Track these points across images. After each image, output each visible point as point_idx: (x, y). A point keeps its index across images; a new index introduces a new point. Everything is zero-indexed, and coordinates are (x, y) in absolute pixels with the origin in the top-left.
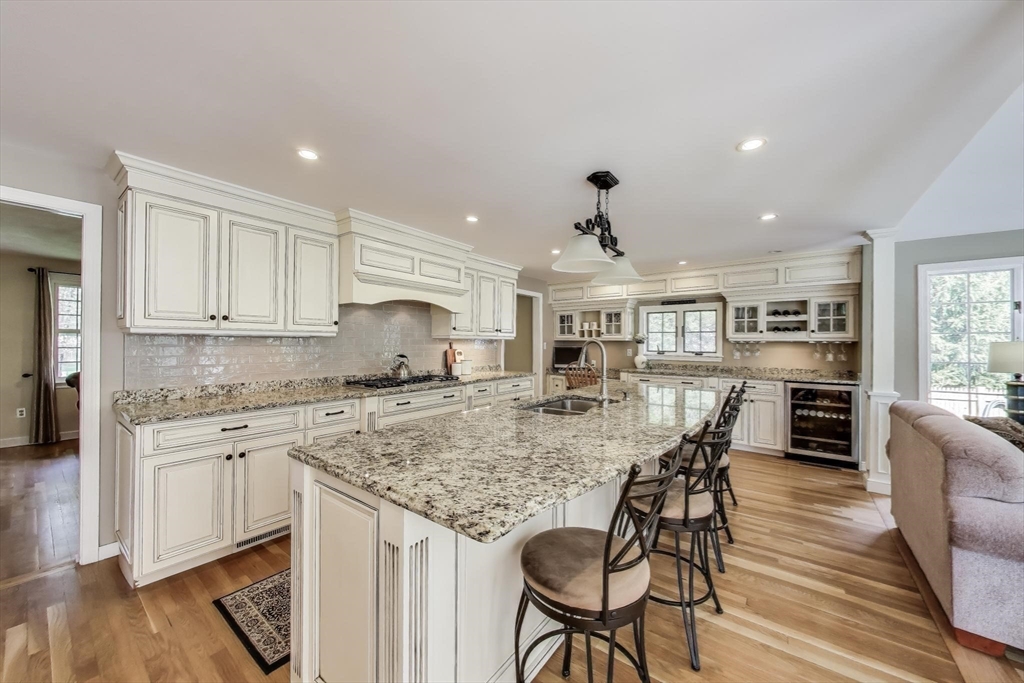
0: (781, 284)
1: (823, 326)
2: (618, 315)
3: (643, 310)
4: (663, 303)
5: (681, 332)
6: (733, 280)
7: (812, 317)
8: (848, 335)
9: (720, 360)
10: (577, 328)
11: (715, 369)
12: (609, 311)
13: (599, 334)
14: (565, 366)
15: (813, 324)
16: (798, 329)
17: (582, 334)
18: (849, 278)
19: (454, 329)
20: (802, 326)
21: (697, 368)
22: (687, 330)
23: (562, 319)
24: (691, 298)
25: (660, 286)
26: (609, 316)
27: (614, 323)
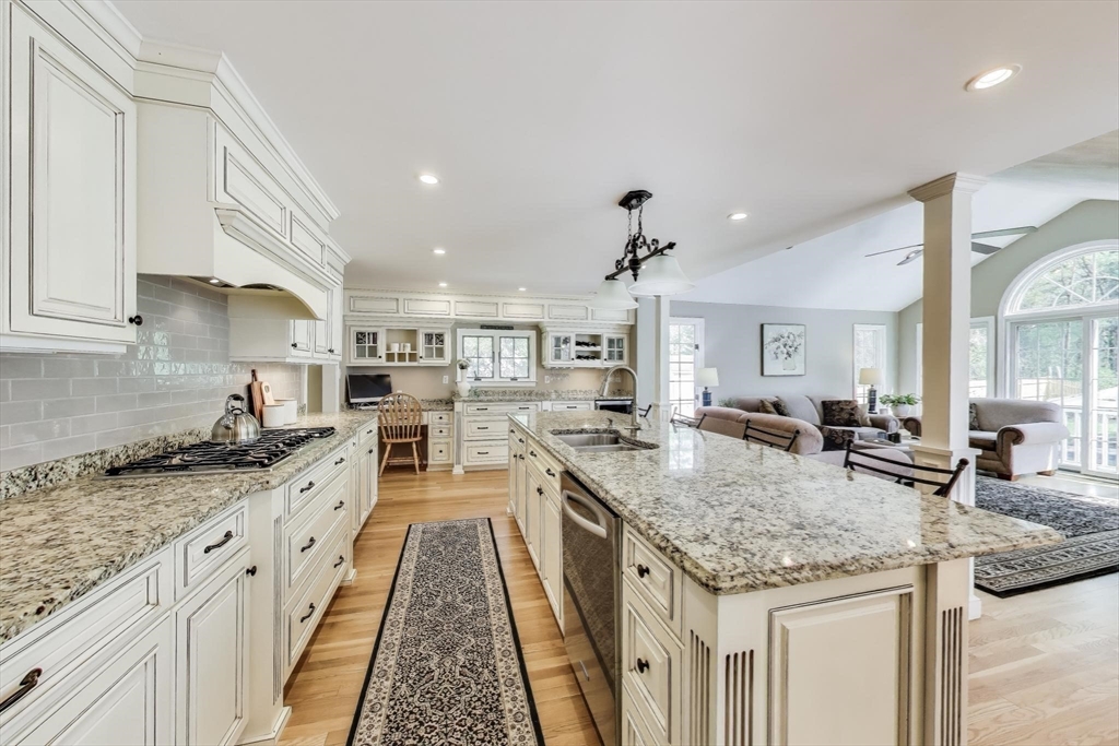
0: (590, 321)
1: (611, 356)
2: (440, 338)
3: (460, 332)
4: (483, 327)
5: (496, 356)
6: (556, 312)
7: (604, 349)
8: (624, 364)
9: (534, 385)
10: (382, 351)
11: (530, 393)
12: (429, 331)
13: (413, 357)
14: (379, 399)
15: (605, 355)
16: (593, 358)
17: (390, 357)
18: (628, 320)
19: (294, 345)
20: (596, 356)
21: (515, 393)
22: (502, 356)
23: (360, 337)
24: (508, 324)
25: (492, 309)
26: (429, 337)
27: (434, 346)
